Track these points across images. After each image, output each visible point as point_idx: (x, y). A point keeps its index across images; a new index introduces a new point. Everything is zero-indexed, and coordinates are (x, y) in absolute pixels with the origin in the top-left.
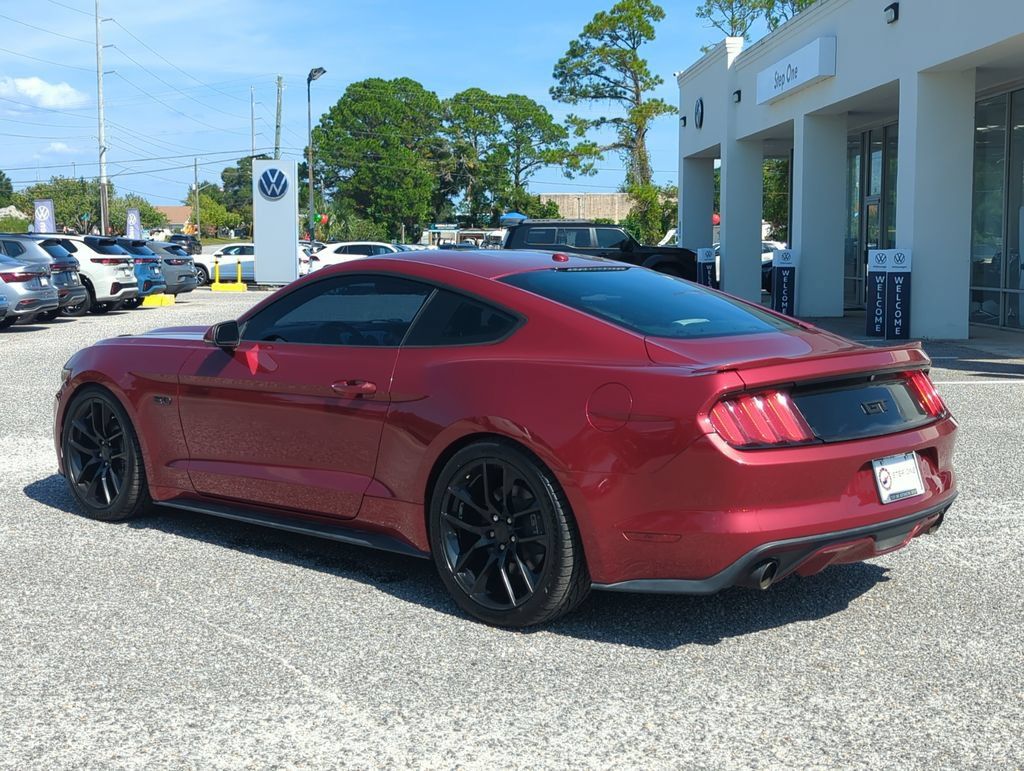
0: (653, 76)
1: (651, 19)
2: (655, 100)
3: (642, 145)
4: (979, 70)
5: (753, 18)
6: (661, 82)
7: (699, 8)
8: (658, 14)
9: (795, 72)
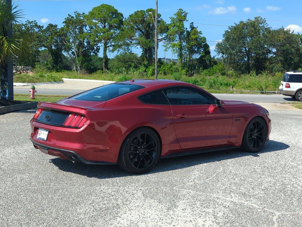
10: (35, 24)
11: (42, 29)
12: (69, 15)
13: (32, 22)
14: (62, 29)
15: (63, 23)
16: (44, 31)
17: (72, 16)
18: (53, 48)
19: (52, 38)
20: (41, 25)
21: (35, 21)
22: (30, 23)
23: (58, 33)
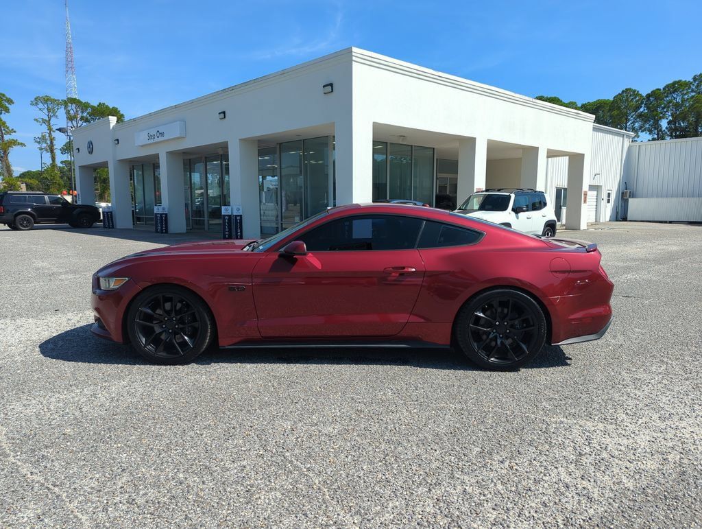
0: (10, 129)
1: (6, 103)
2: (13, 140)
3: (7, 160)
4: (259, 141)
5: (58, 109)
6: (15, 132)
7: (32, 101)
8: (10, 101)
9: (163, 134)
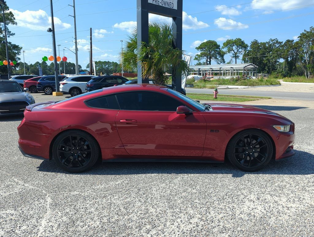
10: (276, 41)
11: (282, 44)
12: (305, 30)
13: (274, 39)
14: (297, 43)
15: (298, 37)
16: (283, 46)
17: (307, 31)
18: (289, 59)
19: (288, 51)
20: (281, 42)
21: (276, 39)
22: (272, 40)
23: (293, 46)
